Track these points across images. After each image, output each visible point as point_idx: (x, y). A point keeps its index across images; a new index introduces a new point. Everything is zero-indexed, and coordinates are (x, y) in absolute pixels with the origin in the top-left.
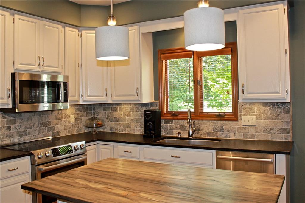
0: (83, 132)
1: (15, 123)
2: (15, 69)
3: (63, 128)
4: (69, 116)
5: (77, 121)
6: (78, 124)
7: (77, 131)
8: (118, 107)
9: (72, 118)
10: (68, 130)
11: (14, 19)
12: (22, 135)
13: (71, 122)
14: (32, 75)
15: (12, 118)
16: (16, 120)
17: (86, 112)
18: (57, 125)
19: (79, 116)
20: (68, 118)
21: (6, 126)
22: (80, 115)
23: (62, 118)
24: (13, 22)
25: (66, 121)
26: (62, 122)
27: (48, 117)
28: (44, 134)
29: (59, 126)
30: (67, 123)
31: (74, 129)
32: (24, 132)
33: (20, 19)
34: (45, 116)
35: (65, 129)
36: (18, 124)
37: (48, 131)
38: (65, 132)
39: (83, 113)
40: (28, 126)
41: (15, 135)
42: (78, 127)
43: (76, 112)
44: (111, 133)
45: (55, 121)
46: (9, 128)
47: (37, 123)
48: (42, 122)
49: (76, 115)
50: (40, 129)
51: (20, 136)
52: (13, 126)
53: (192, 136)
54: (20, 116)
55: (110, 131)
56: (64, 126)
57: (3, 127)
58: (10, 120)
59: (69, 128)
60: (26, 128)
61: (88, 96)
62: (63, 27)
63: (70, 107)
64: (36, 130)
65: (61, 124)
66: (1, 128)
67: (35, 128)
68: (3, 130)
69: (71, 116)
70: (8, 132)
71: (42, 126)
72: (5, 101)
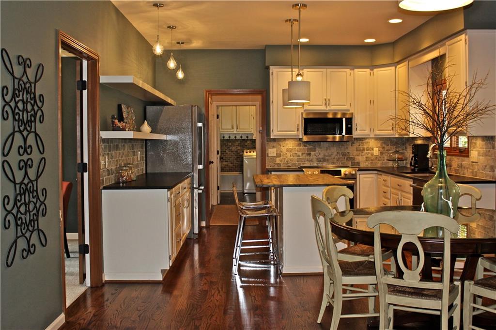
0: (390, 166)
1: (315, 151)
2: (304, 109)
3: (365, 159)
4: (373, 149)
5: (383, 154)
6: (384, 158)
7: (382, 164)
9: (376, 151)
10: (370, 162)
12: (320, 161)
13: (375, 155)
15: (312, 147)
16: (315, 148)
17: (395, 147)
18: (358, 156)
19: (386, 149)
20: (370, 150)
21: (306, 152)
23: (364, 150)
25: (369, 153)
26: (363, 154)
27: (347, 148)
28: (343, 162)
29: (360, 157)
30: (370, 155)
31: (378, 162)
32: (323, 158)
33: (308, 72)
34: (343, 147)
35: (366, 160)
36: (317, 151)
37: (347, 160)
38: (367, 164)
39: (391, 148)
40: (327, 154)
41: (315, 160)
42: (384, 160)
43: (381, 145)
45: (355, 153)
46: (309, 154)
47: (335, 153)
48: (340, 152)
49: (381, 149)
50: (339, 158)
51: (318, 161)
52: (312, 153)
54: (320, 146)
56: (366, 157)
57: (304, 153)
58: (310, 148)
59: (372, 160)
60: (324, 155)
61: (378, 131)
62: (351, 70)
63: (373, 140)
64: (334, 158)
65: (362, 155)
66: (302, 154)
67: (333, 156)
68: (304, 155)
69: (375, 149)
70: (308, 157)
71: (341, 156)
72: (295, 133)
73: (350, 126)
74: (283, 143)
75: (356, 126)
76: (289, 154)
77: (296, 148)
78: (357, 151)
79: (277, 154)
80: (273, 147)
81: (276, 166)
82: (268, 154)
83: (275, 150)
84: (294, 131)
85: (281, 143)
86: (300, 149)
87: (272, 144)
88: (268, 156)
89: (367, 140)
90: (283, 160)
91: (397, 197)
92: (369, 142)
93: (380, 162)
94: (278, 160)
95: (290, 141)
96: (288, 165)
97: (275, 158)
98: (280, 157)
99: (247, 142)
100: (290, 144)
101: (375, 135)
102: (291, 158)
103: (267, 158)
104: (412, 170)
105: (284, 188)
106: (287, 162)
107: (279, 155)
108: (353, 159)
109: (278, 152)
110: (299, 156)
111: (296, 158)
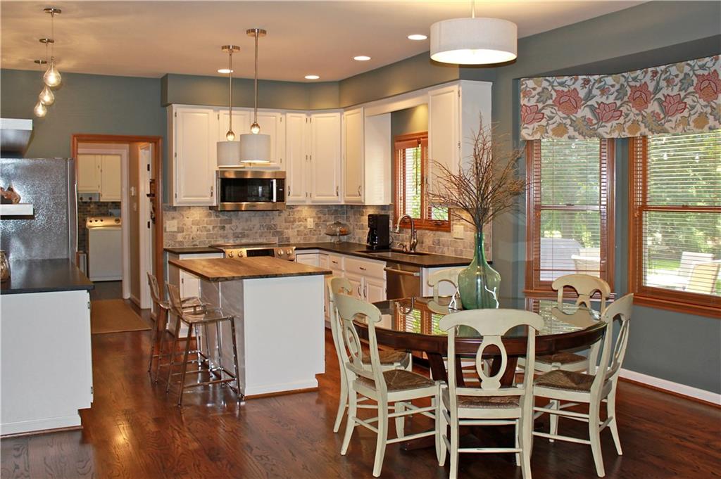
1: (231, 223)
3: (296, 233)
4: (306, 220)
5: (319, 226)
6: (320, 231)
7: (317, 239)
8: (364, 210)
9: (310, 223)
10: (303, 237)
11: (218, 115)
12: (238, 237)
13: (309, 227)
14: (237, 173)
15: (226, 218)
16: (231, 220)
17: (333, 216)
18: (287, 229)
20: (303, 222)
21: (219, 225)
22: (323, 219)
23: (294, 221)
24: (218, 118)
25: (301, 225)
26: (294, 227)
27: (273, 219)
28: (268, 238)
29: (290, 231)
30: (302, 227)
31: (313, 236)
32: (241, 233)
33: (225, 114)
34: (268, 217)
35: (298, 235)
36: (234, 224)
37: (274, 235)
39: (329, 218)
40: (246, 228)
41: (231, 236)
42: (320, 234)
43: (317, 214)
44: (359, 244)
45: (284, 225)
46: (223, 228)
47: (258, 226)
48: (264, 224)
49: (316, 219)
50: (263, 233)
51: (236, 237)
52: (227, 226)
53: (414, 250)
54: (237, 216)
55: (358, 242)
56: (298, 231)
57: (216, 227)
58: (225, 220)
59: (305, 234)
60: (244, 229)
61: (318, 196)
62: (282, 114)
63: (306, 208)
64: (256, 233)
65: (292, 228)
66: (214, 228)
67: (255, 230)
68: (216, 229)
69: (309, 219)
70: (221, 232)
71: (265, 230)
72: (208, 199)
73: (281, 190)
74: (187, 212)
75: (289, 189)
76: (195, 228)
77: (206, 219)
78: (286, 222)
79: (178, 228)
80: (173, 218)
81: (177, 245)
82: (165, 229)
83: (175, 222)
84: (206, 197)
85: (184, 213)
86: (211, 221)
87: (171, 214)
88: (166, 232)
89: (299, 208)
90: (187, 237)
91: (359, 284)
92: (302, 211)
93: (315, 237)
94: (180, 237)
95: (198, 209)
96: (194, 243)
97: (175, 234)
98: (183, 232)
99: (89, 206)
100: (197, 215)
101: (313, 202)
102: (198, 233)
103: (165, 234)
104: (368, 247)
105: (244, 280)
106: (193, 239)
107: (181, 230)
108: (281, 233)
109: (181, 226)
110: (209, 230)
111: (205, 233)
